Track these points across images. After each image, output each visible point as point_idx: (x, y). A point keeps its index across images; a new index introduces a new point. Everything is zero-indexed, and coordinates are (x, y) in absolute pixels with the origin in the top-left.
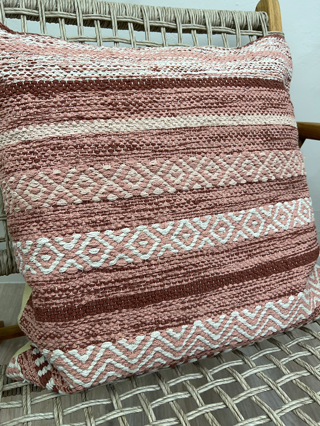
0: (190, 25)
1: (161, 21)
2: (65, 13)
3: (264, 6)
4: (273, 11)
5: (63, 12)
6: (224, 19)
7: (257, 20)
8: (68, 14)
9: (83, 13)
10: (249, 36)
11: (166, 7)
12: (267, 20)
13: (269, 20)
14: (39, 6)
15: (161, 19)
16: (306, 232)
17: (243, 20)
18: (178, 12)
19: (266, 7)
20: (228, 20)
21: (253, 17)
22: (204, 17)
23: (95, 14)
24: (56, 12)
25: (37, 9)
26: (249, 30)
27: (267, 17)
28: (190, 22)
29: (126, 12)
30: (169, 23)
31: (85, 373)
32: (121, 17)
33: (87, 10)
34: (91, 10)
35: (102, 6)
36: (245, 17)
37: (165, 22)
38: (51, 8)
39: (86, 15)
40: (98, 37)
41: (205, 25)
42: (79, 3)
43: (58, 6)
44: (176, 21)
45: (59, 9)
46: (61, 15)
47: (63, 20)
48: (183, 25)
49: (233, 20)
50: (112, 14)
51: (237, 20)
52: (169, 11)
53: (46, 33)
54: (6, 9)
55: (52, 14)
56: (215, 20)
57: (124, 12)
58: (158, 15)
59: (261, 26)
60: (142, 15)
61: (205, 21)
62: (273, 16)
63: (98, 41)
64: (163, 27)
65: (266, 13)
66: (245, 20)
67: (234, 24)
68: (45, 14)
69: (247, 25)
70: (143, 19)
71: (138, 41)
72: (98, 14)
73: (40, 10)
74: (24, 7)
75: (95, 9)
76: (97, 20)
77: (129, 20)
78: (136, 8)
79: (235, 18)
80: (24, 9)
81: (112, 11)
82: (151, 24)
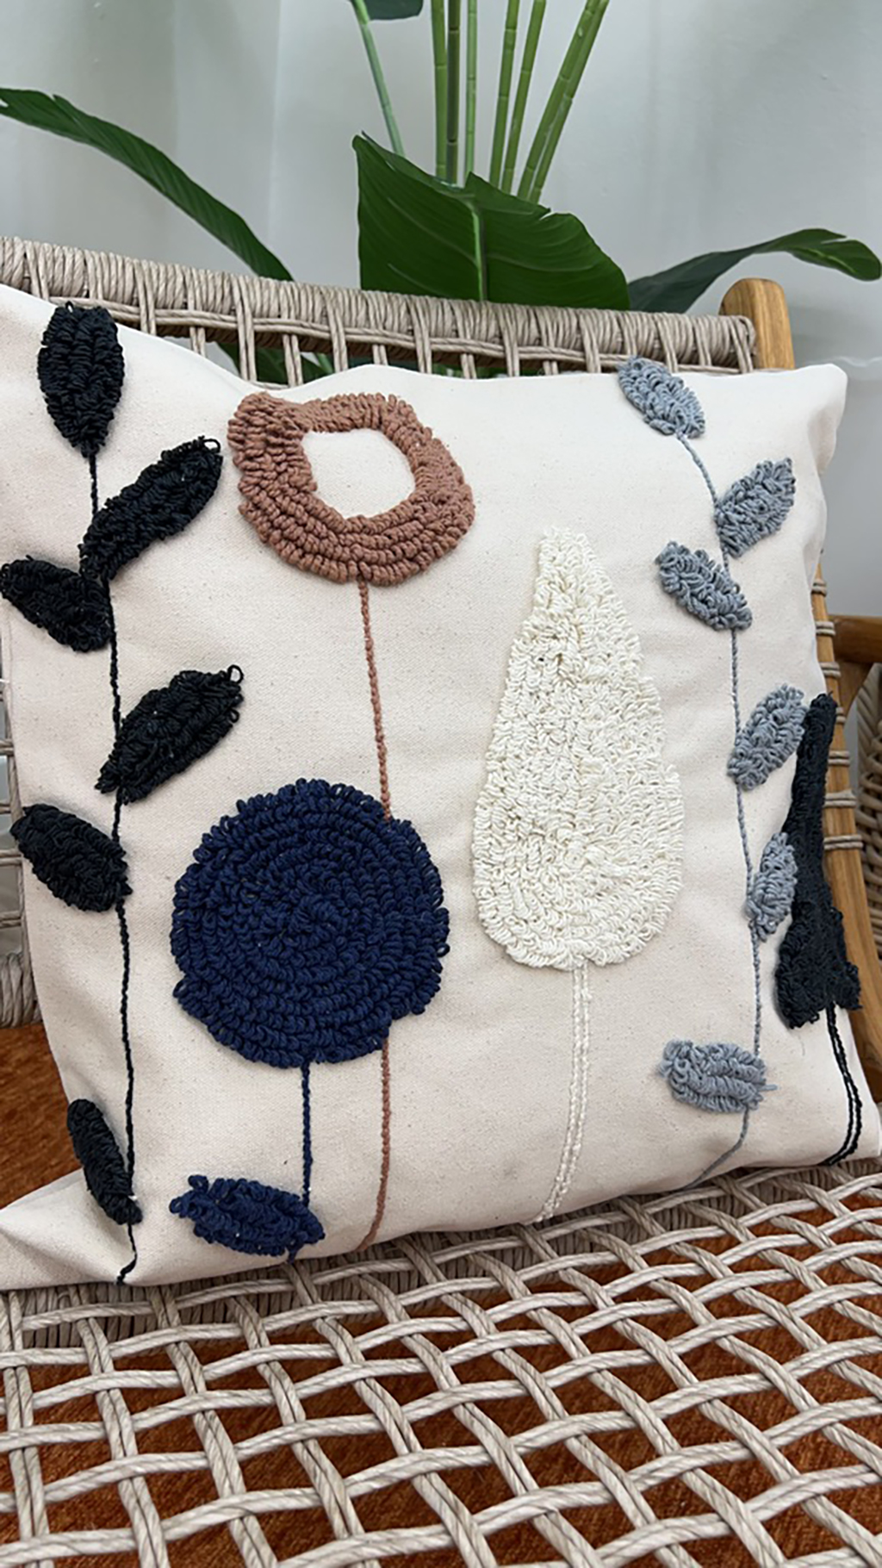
1: (462, 339)
3: (743, 303)
4: (767, 315)
6: (633, 334)
7: (724, 340)
9: (254, 315)
13: (758, 338)
15: (461, 333)
19: (748, 303)
25: (133, 301)
27: (752, 330)
28: (539, 341)
30: (484, 344)
33: (265, 308)
38: (169, 301)
44: (501, 337)
45: (191, 304)
47: (201, 332)
49: (658, 338)
51: (669, 337)
56: (608, 336)
61: (582, 339)
62: (768, 330)
67: (661, 348)
76: (290, 334)
79: (662, 334)
82: (435, 347)
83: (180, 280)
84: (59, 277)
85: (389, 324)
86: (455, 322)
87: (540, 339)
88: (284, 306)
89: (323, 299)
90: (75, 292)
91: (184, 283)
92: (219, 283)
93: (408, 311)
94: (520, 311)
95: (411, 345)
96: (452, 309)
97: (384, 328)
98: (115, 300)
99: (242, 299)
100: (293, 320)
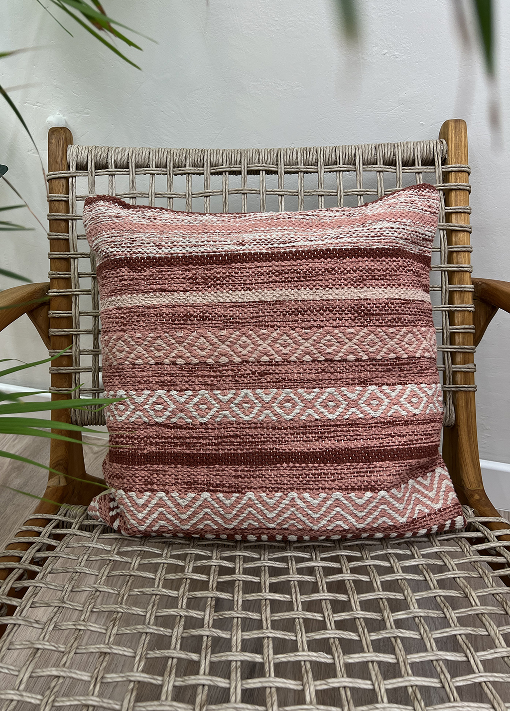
0: (335, 166)
2: (193, 168)
5: (191, 168)
8: (196, 168)
10: (416, 173)
11: (309, 146)
12: (445, 151)
14: (168, 164)
16: (406, 423)
17: (409, 154)
18: (322, 152)
20: (388, 155)
21: (425, 149)
22: (355, 155)
23: (224, 166)
24: (184, 168)
26: (417, 167)
29: (259, 159)
31: (140, 516)
32: (252, 165)
34: (221, 161)
35: (233, 156)
36: (412, 150)
37: (303, 167)
39: (214, 168)
40: (224, 190)
41: (355, 164)
42: (209, 155)
43: (187, 161)
46: (189, 171)
48: (326, 167)
50: (243, 163)
52: (311, 152)
53: (172, 190)
54: (137, 170)
55: (180, 170)
57: (257, 159)
58: (297, 158)
59: (434, 159)
60: (277, 161)
63: (224, 194)
64: (301, 172)
65: (444, 142)
66: (412, 154)
68: (173, 171)
69: (414, 161)
70: (277, 165)
71: (269, 190)
72: (228, 166)
73: (168, 169)
74: (154, 166)
75: (225, 160)
77: (261, 168)
78: (272, 153)
80: (154, 168)
81: (242, 161)
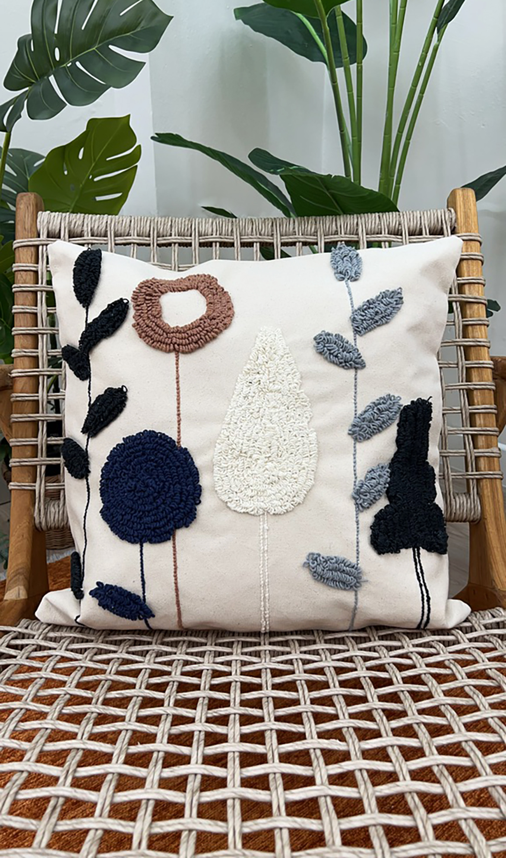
0: (336, 236)
1: (297, 236)
3: (452, 201)
4: (462, 207)
6: (387, 223)
7: (438, 222)
9: (200, 236)
12: (453, 219)
13: (456, 218)
15: (297, 233)
19: (454, 201)
20: (392, 225)
21: (433, 218)
22: (357, 224)
27: (454, 215)
28: (336, 233)
38: (165, 233)
44: (317, 233)
45: (173, 234)
47: (177, 245)
51: (406, 223)
53: (156, 261)
56: (373, 226)
62: (462, 214)
74: (136, 235)
76: (216, 242)
79: (402, 222)
82: (283, 241)
83: (170, 224)
84: (120, 229)
85: (263, 232)
86: (294, 228)
87: (337, 231)
88: (215, 230)
89: (232, 225)
90: (126, 234)
91: (171, 225)
92: (187, 223)
93: (272, 225)
94: (328, 219)
95: (271, 241)
96: (294, 222)
97: (260, 235)
98: (142, 236)
99: (195, 229)
100: (218, 236)
